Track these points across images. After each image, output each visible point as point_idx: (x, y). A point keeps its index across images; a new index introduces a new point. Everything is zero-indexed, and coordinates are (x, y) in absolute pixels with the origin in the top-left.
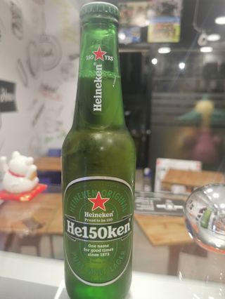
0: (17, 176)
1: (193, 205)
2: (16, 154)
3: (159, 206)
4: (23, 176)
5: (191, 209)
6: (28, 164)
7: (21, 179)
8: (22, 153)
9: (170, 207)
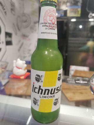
0: (19, 68)
1: (93, 81)
2: (19, 60)
3: (77, 82)
4: (21, 69)
5: (92, 82)
6: (23, 64)
7: (21, 70)
8: (21, 60)
9: (82, 82)
